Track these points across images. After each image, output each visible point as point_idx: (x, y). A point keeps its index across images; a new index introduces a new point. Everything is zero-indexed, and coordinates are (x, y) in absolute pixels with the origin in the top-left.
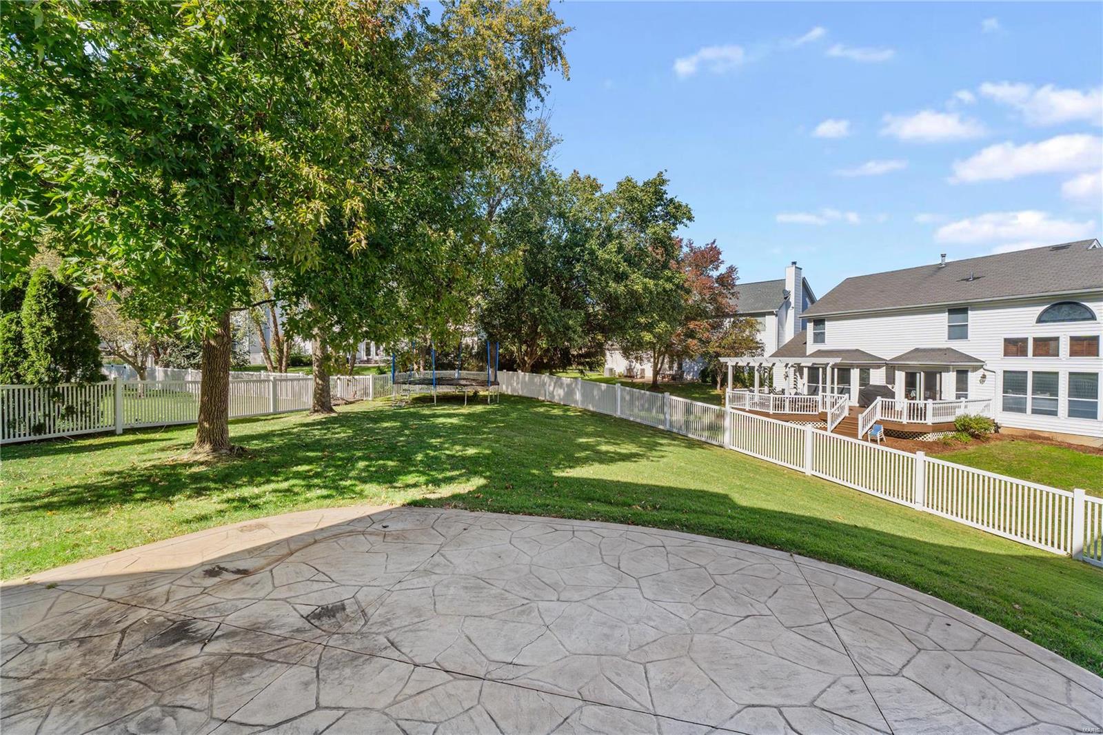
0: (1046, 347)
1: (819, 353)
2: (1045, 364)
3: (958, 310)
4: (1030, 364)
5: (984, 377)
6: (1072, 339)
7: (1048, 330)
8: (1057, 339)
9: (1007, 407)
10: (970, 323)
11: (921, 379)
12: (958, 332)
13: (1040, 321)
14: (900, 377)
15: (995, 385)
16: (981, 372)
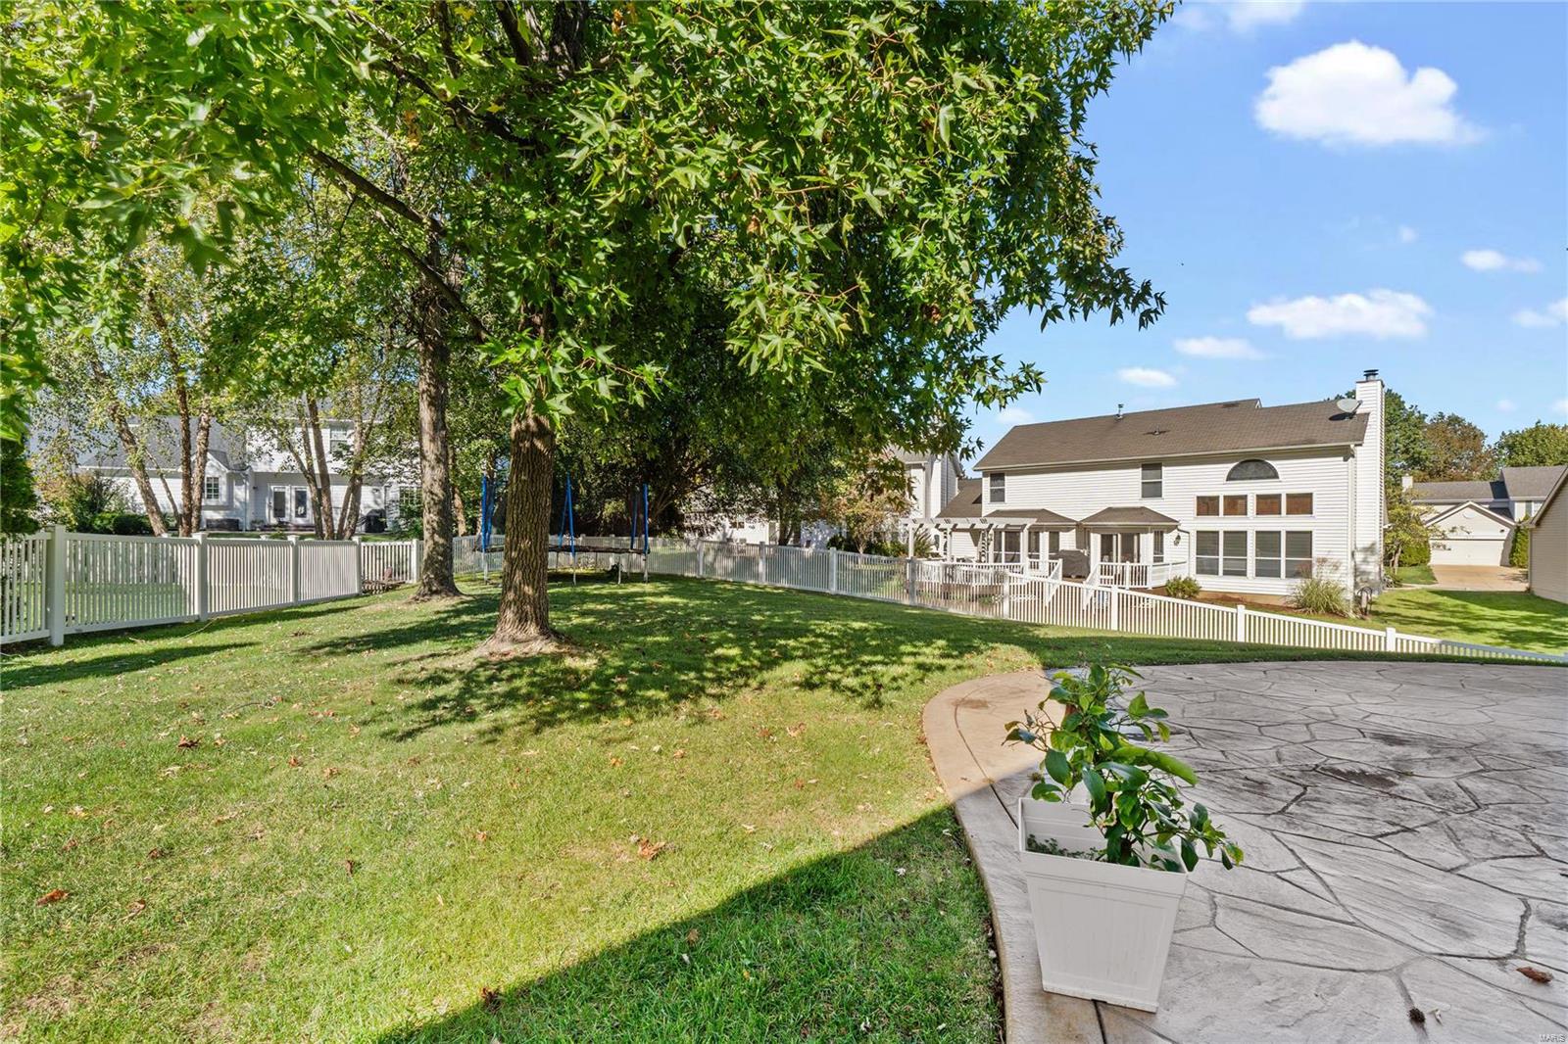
0: (1235, 505)
1: (997, 514)
2: (1234, 523)
3: (1152, 466)
4: (1221, 523)
5: (1178, 538)
6: (1259, 497)
7: (1237, 488)
8: (1245, 497)
9: (1200, 570)
10: (1164, 480)
11: (1117, 542)
12: (1152, 490)
13: (1229, 478)
14: (1096, 540)
15: (1189, 544)
16: (1175, 533)
